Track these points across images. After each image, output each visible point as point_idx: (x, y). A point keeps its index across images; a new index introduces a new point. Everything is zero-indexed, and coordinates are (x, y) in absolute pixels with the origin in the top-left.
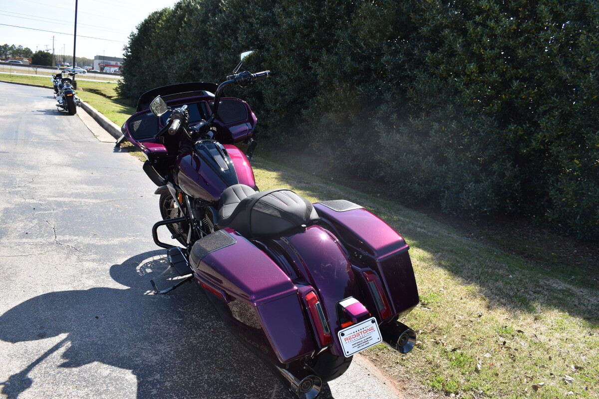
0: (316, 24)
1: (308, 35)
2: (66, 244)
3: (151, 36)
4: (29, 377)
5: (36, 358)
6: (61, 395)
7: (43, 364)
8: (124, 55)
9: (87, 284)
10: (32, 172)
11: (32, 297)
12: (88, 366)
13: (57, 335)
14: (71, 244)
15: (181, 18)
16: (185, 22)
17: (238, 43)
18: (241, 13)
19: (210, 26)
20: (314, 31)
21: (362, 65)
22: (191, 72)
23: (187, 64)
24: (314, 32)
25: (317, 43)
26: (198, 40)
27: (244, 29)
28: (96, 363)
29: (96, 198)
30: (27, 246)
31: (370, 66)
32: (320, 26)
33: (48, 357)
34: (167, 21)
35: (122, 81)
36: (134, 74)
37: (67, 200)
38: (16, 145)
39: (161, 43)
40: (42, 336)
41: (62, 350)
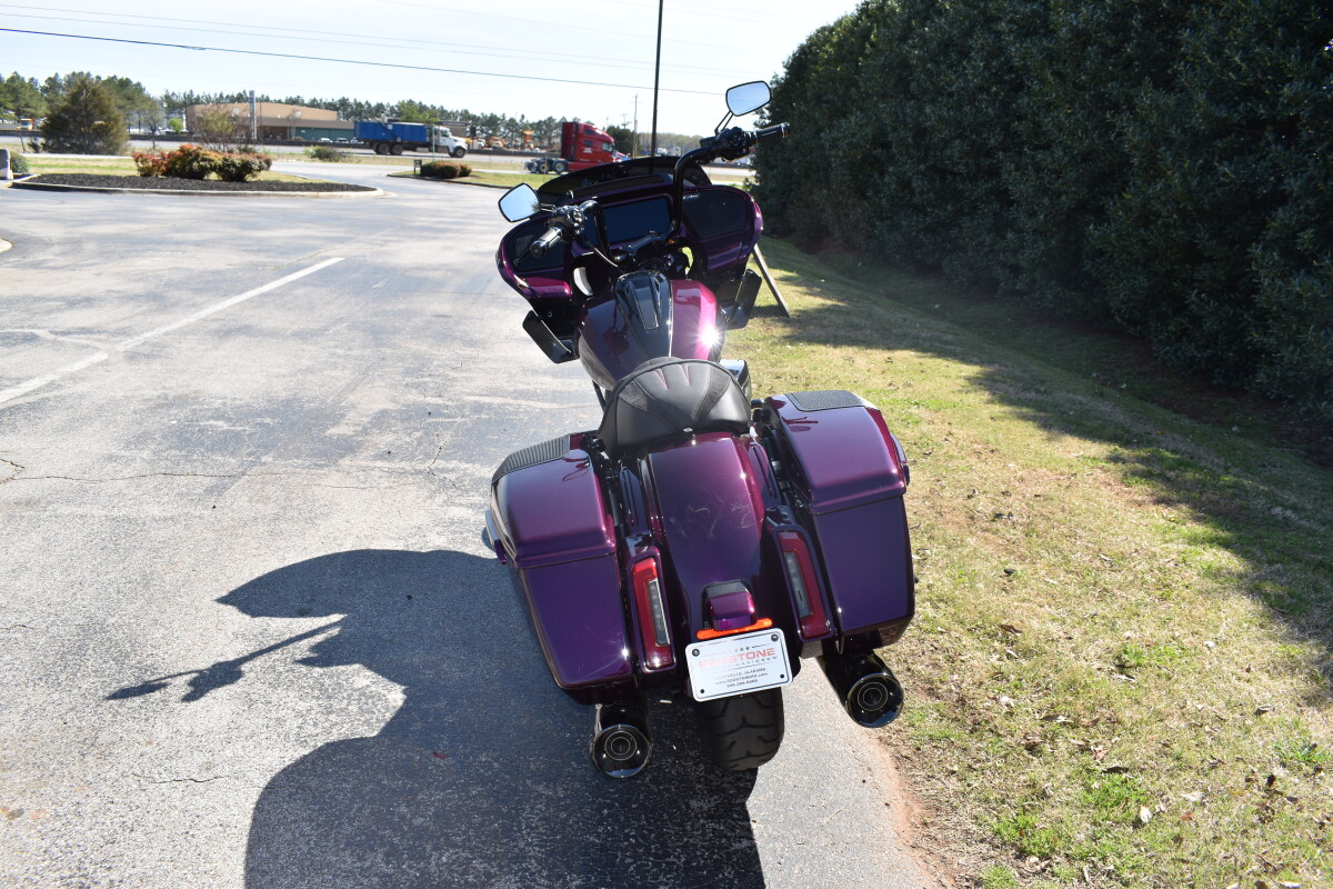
0: (1136, 21)
1: (1117, 50)
2: (442, 476)
3: (809, 81)
4: (243, 669)
5: (272, 643)
6: (270, 702)
7: (276, 655)
8: (755, 124)
9: (436, 541)
10: (469, 352)
11: (330, 552)
12: (342, 668)
13: (327, 614)
14: (452, 477)
15: (865, 36)
16: (872, 45)
17: (966, 81)
18: (980, 12)
19: (914, 47)
20: (1132, 39)
21: (1236, 111)
22: (874, 152)
23: (867, 135)
24: (1128, 40)
25: (1138, 66)
26: (893, 81)
27: (982, 48)
28: (357, 666)
29: (553, 400)
30: (377, 473)
31: (1257, 113)
32: (1146, 24)
33: (290, 646)
34: (839, 45)
35: (753, 181)
36: (773, 163)
37: (497, 401)
38: (474, 303)
39: (826, 94)
40: (302, 613)
41: (320, 638)
